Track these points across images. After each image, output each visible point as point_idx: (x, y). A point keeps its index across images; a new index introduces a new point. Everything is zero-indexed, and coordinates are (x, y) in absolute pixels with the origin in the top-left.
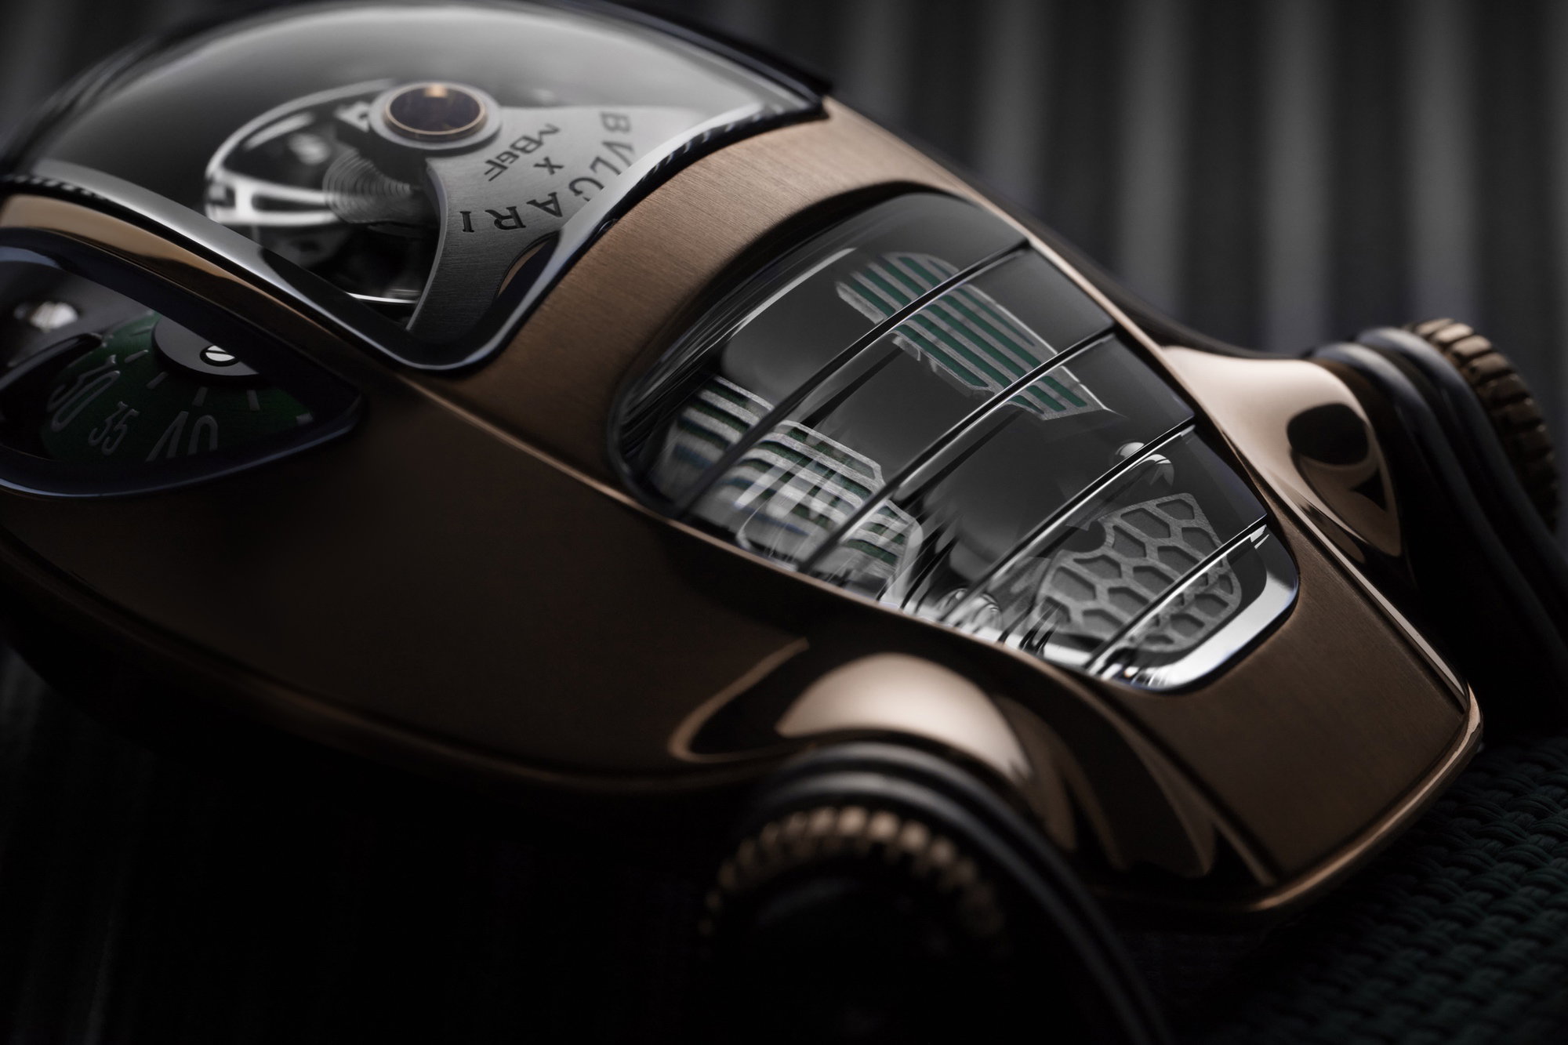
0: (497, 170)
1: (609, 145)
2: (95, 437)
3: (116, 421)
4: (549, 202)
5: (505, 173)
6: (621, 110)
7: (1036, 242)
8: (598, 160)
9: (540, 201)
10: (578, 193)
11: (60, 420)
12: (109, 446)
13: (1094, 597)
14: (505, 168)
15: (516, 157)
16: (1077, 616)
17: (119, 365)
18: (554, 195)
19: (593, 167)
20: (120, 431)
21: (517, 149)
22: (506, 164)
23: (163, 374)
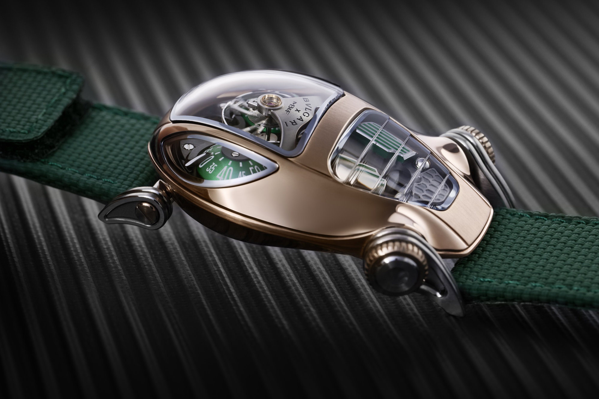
0: (288, 112)
1: (307, 105)
2: (208, 170)
3: (212, 167)
4: (300, 118)
5: (290, 113)
6: (306, 97)
7: (391, 118)
8: (306, 108)
9: (299, 119)
10: (305, 116)
11: (201, 165)
12: (211, 172)
13: (423, 192)
14: (289, 112)
15: (291, 109)
16: (421, 197)
17: (214, 155)
18: (301, 117)
19: (306, 110)
20: (213, 169)
21: (290, 107)
22: (289, 111)
23: (223, 158)
